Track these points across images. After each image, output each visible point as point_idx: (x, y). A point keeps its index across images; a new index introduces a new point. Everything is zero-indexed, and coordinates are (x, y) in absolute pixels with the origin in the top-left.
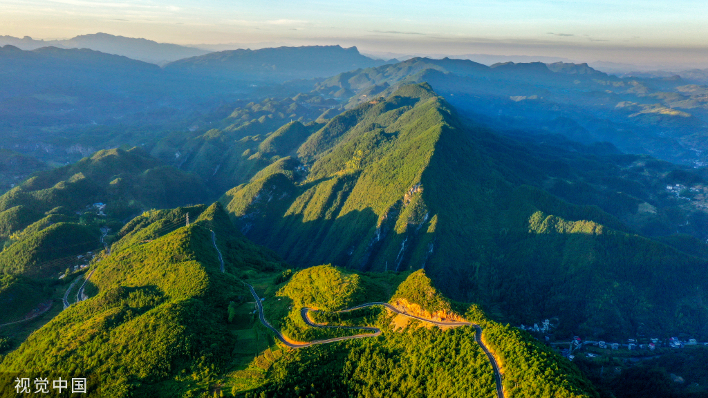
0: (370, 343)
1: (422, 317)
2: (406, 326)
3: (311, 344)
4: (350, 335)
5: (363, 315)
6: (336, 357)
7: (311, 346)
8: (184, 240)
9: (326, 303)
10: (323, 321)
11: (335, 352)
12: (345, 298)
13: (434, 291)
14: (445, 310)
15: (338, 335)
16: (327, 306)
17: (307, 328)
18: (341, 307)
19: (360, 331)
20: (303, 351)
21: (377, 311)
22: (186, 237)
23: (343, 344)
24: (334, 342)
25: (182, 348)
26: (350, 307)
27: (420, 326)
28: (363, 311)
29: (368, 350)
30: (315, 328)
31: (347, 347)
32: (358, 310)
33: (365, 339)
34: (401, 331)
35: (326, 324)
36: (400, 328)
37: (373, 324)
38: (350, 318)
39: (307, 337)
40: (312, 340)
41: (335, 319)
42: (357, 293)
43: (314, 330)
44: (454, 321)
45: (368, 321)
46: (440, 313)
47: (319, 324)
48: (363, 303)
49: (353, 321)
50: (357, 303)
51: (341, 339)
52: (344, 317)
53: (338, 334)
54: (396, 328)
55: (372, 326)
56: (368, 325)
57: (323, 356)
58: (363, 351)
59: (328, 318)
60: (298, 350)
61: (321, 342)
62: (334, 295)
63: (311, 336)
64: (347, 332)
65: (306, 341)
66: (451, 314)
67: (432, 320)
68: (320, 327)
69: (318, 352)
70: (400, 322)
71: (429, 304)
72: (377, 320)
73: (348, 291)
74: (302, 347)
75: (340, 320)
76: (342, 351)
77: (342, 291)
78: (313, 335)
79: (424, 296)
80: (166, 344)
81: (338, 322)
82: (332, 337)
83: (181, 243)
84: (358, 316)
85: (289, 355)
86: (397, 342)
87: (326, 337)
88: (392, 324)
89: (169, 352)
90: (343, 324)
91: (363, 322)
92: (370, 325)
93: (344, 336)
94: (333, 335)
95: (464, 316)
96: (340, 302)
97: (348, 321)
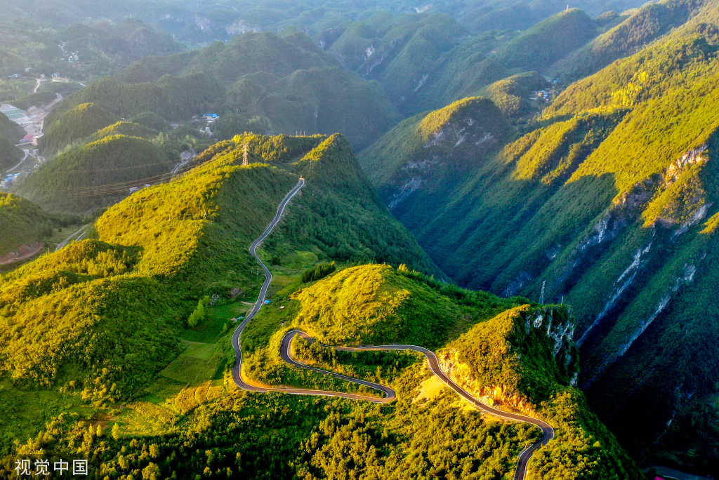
0: (366, 411)
1: (468, 391)
2: (432, 400)
3: (269, 390)
4: (341, 390)
5: (378, 362)
6: (301, 421)
7: (268, 392)
8: (212, 187)
9: (328, 329)
10: (307, 356)
11: (302, 412)
12: (362, 328)
13: (503, 349)
14: (505, 387)
15: (321, 386)
16: (325, 333)
17: (277, 363)
18: (347, 340)
19: (360, 387)
20: (251, 398)
21: (406, 362)
22: (218, 181)
23: (322, 403)
24: (308, 396)
25: (81, 348)
26: (365, 344)
27: (454, 405)
28: (382, 355)
29: (351, 423)
30: (288, 365)
31: (326, 408)
32: (374, 352)
33: (362, 403)
34: (423, 406)
35: (312, 362)
36: (424, 400)
37: (390, 381)
38: (354, 363)
39: (269, 377)
40: (277, 383)
41: (326, 358)
42: (388, 323)
43: (285, 369)
44: (517, 411)
45: (383, 375)
46: (497, 392)
47: (300, 361)
48: (391, 341)
49: (355, 369)
50: (380, 340)
51: (317, 394)
52: (343, 358)
53: (322, 383)
54: (420, 397)
56: (381, 382)
57: (279, 414)
58: (345, 422)
59: (315, 355)
60: (245, 393)
61: (287, 390)
62: (346, 318)
63: (276, 376)
64: (338, 384)
65: (266, 382)
66: (515, 397)
67: (479, 399)
68: (298, 366)
69: (273, 405)
70: (431, 388)
71: (486, 370)
72: (399, 376)
73: (372, 317)
74: (252, 392)
75: (334, 361)
76: (317, 412)
77: (362, 315)
79: (485, 355)
80: (63, 337)
81: (331, 365)
82: (309, 385)
83: (205, 189)
84: (369, 363)
85: (228, 398)
86: (407, 422)
87: (300, 383)
88: (417, 389)
89: (62, 349)
90: (340, 369)
91: (373, 373)
92: (384, 383)
93: (331, 389)
94: (313, 384)
95: (538, 408)
96: (350, 332)
97: (348, 367)
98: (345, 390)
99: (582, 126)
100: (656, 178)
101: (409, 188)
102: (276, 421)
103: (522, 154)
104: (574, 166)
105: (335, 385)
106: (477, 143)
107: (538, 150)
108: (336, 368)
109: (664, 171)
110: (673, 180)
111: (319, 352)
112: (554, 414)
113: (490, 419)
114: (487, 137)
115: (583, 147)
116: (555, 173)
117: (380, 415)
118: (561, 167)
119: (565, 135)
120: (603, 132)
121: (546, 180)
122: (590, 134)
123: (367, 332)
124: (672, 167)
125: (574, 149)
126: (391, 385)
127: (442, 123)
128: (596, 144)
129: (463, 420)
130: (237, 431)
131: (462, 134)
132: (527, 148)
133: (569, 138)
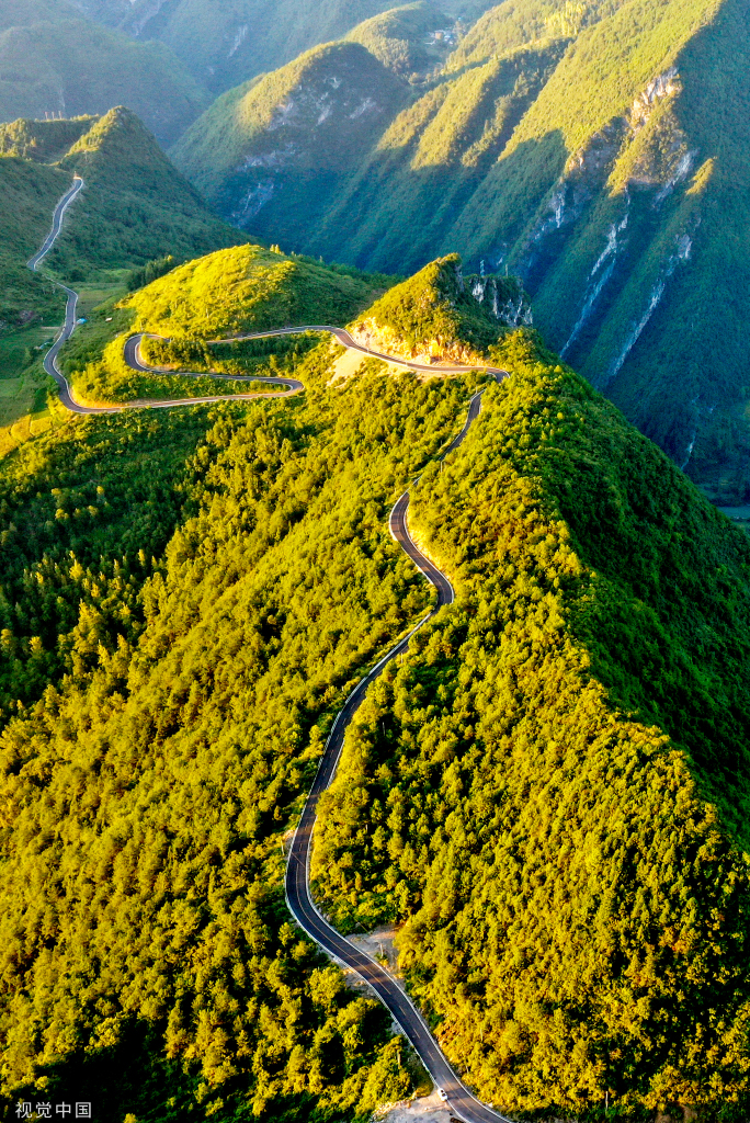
0: (267, 410)
1: (396, 356)
2: (353, 377)
3: (121, 409)
4: (226, 393)
5: (272, 351)
6: (179, 437)
7: (121, 411)
9: (188, 323)
10: (167, 359)
11: (178, 426)
12: (235, 312)
13: (431, 297)
14: (441, 337)
15: (197, 392)
16: (186, 328)
17: (125, 374)
18: (219, 330)
19: (252, 383)
20: (98, 421)
21: (307, 345)
23: (202, 412)
24: (180, 406)
26: (245, 332)
27: (381, 374)
28: (272, 341)
30: (142, 374)
31: (210, 416)
32: (261, 340)
33: (258, 402)
34: (343, 386)
35: (176, 366)
36: (343, 380)
37: (292, 370)
38: (236, 356)
39: (118, 392)
40: (131, 399)
41: (196, 355)
42: (272, 302)
43: (139, 378)
44: (461, 363)
45: (280, 365)
46: (434, 347)
47: (158, 367)
48: (281, 324)
49: (240, 363)
50: (265, 324)
51: (194, 402)
52: (220, 353)
53: (197, 388)
54: (336, 378)
55: (288, 377)
56: (280, 375)
57: (144, 434)
59: (178, 354)
60: (87, 417)
61: (148, 405)
62: (211, 305)
63: (127, 389)
64: (220, 386)
65: (116, 401)
66: (455, 348)
67: (412, 361)
68: (157, 373)
69: (134, 424)
70: (346, 365)
71: (413, 325)
72: (302, 362)
73: (247, 297)
74: (98, 414)
75: (207, 358)
76: (198, 423)
77: (233, 297)
78: (138, 388)
79: (409, 309)
81: (205, 364)
82: (181, 394)
84: (256, 353)
85: (64, 428)
86: (325, 409)
87: (165, 393)
88: (330, 370)
90: (218, 368)
91: (266, 365)
92: (284, 374)
93: (211, 394)
94: (184, 391)
95: (486, 355)
96: (221, 320)
97: (228, 362)
98: (231, 392)
99: (508, 70)
100: (618, 123)
101: (255, 200)
102: (142, 443)
103: (425, 125)
104: (507, 132)
105: (217, 387)
106: (352, 116)
107: (449, 114)
108: (212, 367)
109: (628, 111)
110: (641, 123)
111: (183, 350)
112: (506, 357)
113: (428, 377)
114: (367, 104)
115: (514, 101)
116: (481, 146)
117: (287, 409)
118: (488, 135)
119: (485, 85)
120: (540, 75)
121: (468, 159)
122: (521, 80)
123: (245, 316)
124: (637, 105)
125: (502, 105)
126: (294, 375)
127: (288, 88)
128: (533, 94)
129: (396, 386)
130: (89, 462)
131: (326, 102)
132: (432, 114)
133: (493, 89)
